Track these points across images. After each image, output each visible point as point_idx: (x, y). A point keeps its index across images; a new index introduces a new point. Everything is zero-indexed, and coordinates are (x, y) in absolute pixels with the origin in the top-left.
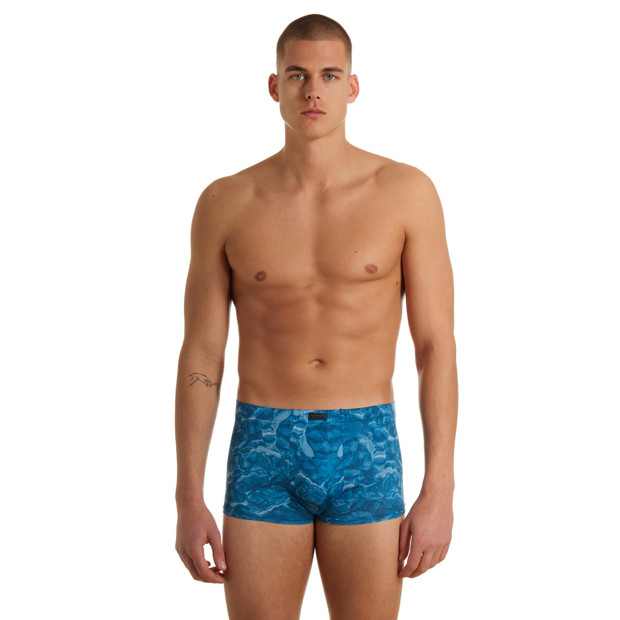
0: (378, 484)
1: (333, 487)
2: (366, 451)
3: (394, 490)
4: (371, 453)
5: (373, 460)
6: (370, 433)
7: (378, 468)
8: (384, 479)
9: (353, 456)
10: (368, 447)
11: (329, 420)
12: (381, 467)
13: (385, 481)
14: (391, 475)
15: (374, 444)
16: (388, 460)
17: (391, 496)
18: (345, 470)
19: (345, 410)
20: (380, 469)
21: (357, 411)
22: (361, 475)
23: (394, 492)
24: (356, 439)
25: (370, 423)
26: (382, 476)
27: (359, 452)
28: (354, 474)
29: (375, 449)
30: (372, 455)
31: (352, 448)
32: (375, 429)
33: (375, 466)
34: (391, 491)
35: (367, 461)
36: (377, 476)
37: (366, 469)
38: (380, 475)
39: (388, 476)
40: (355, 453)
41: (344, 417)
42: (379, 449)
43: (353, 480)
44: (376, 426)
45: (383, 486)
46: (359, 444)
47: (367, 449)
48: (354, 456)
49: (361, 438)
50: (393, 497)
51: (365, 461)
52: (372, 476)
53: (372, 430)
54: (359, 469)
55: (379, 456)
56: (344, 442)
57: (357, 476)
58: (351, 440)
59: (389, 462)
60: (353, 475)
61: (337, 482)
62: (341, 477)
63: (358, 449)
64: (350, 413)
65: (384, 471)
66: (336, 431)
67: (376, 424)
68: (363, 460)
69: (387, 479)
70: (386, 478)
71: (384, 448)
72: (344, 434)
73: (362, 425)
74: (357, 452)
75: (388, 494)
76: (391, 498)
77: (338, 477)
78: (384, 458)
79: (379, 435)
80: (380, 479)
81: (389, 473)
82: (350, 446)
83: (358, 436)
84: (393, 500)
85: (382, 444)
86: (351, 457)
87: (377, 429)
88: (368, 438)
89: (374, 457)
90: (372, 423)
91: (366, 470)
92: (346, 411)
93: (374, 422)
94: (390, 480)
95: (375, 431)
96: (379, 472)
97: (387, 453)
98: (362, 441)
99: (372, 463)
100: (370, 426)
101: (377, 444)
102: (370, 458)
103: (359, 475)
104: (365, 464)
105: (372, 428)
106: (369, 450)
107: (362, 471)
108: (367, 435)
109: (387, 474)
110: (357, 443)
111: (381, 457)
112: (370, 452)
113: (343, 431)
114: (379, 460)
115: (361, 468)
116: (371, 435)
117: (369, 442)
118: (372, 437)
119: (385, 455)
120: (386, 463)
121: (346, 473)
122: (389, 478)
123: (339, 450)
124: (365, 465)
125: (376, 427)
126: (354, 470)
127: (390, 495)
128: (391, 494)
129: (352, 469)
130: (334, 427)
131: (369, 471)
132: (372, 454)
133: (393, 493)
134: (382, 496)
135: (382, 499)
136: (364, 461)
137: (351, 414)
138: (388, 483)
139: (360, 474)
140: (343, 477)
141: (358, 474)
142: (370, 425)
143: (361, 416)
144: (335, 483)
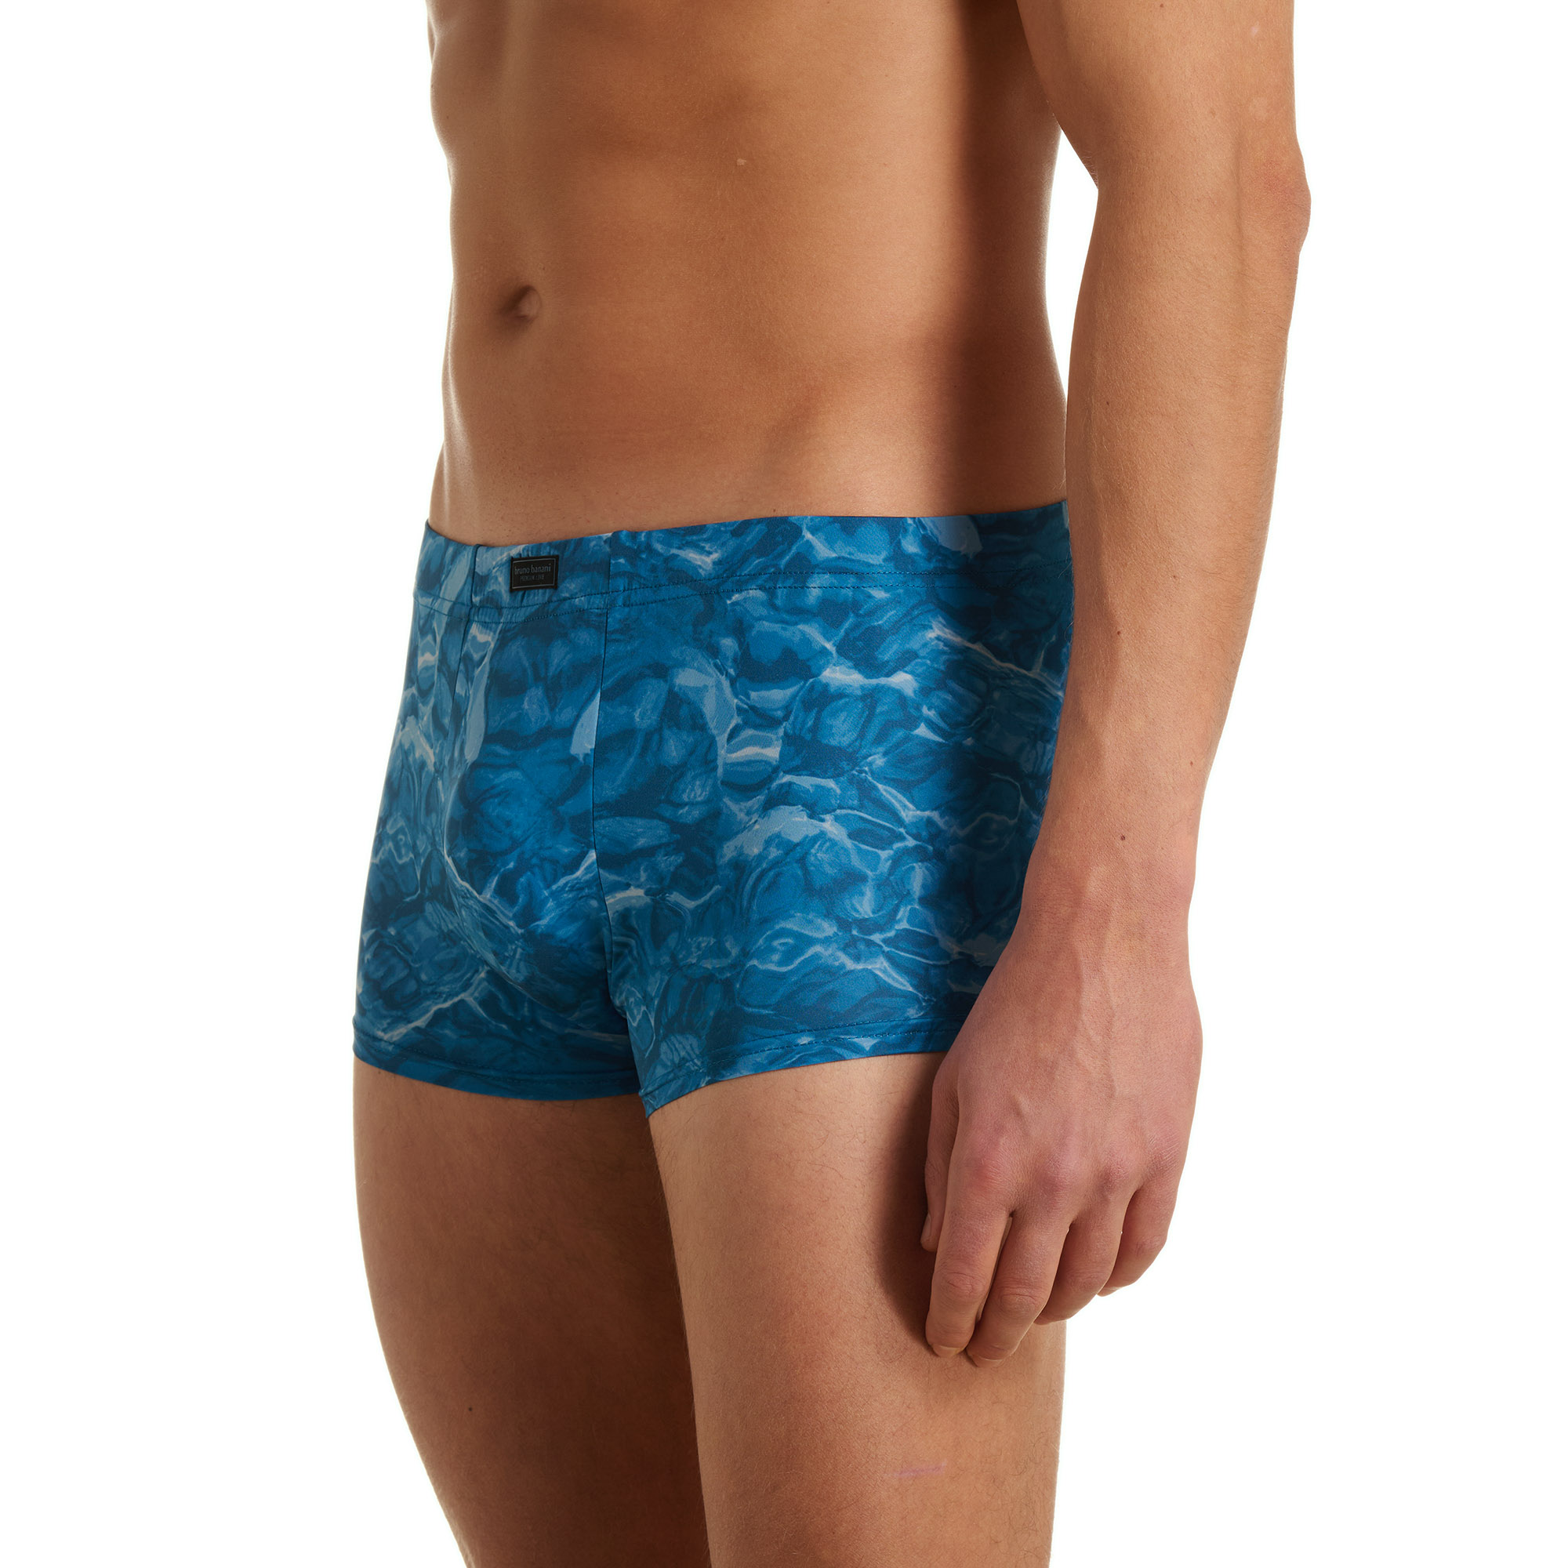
0: (728, 890)
1: (545, 901)
2: (698, 723)
3: (795, 928)
4: (717, 739)
5: (720, 770)
6: (729, 644)
7: (736, 808)
8: (754, 864)
9: (637, 749)
10: (709, 707)
11: (570, 586)
12: (750, 803)
13: (754, 875)
14: (790, 848)
15: (737, 697)
16: (787, 772)
17: (776, 957)
18: (601, 817)
19: (634, 535)
20: (741, 816)
21: (688, 538)
22: (667, 845)
23: (798, 936)
24: (662, 671)
25: (736, 597)
26: (746, 851)
27: (667, 733)
28: (642, 842)
29: (736, 720)
30: (719, 744)
31: (637, 714)
32: (752, 627)
33: (726, 800)
34: (777, 927)
35: (694, 778)
36: (728, 851)
37: (689, 815)
38: (742, 847)
39: (774, 853)
40: (648, 736)
41: (629, 568)
42: (759, 719)
43: (637, 870)
44: (763, 611)
45: (745, 903)
46: (671, 692)
47: (702, 716)
48: (645, 749)
49: (682, 665)
50: (780, 963)
51: (690, 775)
52: (712, 853)
53: (740, 629)
54: (662, 818)
55: (749, 752)
56: (608, 683)
57: (649, 852)
58: (641, 676)
59: (790, 784)
60: (635, 847)
61: (564, 874)
62: (583, 856)
63: (663, 714)
64: (659, 547)
65: (757, 827)
66: (585, 637)
67: (762, 604)
68: (680, 771)
69: (764, 865)
70: (760, 858)
71: (780, 714)
72: (612, 649)
73: (698, 604)
74: (659, 730)
75: (761, 941)
76: (773, 967)
77: (566, 850)
78: (768, 763)
79: (768, 654)
80: (740, 866)
81: (778, 835)
82: (632, 704)
83: (675, 653)
84: (782, 976)
85: (776, 696)
86: (630, 754)
87: (766, 626)
88: (716, 665)
89: (728, 756)
90: (745, 600)
91: (689, 820)
92: (643, 538)
93: (755, 593)
94: (778, 875)
95: (754, 633)
96: (737, 833)
97: (788, 740)
98: (686, 679)
99: (714, 786)
100: (734, 611)
101: (753, 695)
102: (708, 762)
103: (660, 846)
104: (684, 791)
105: (741, 622)
106: (712, 725)
107: (675, 826)
108: (714, 651)
109: (768, 843)
110: (663, 687)
111: (757, 754)
112: (715, 732)
113: (612, 633)
114: (747, 769)
115: (668, 812)
116: (730, 654)
117: (719, 686)
118: (735, 660)
119: (779, 749)
120: (774, 785)
121: (604, 836)
122: (776, 863)
123: (579, 724)
124: (685, 798)
125: (760, 619)
126: (640, 822)
127: (773, 950)
128: (776, 943)
129: (632, 816)
130: (580, 617)
131: (700, 823)
132: (722, 740)
133: (790, 941)
134: (735, 952)
135: (733, 966)
136: (682, 775)
137: (660, 554)
138: (768, 888)
139: (664, 840)
140: (592, 856)
141: (657, 842)
142: (733, 604)
143: (703, 560)
144: (555, 880)
